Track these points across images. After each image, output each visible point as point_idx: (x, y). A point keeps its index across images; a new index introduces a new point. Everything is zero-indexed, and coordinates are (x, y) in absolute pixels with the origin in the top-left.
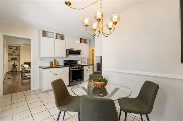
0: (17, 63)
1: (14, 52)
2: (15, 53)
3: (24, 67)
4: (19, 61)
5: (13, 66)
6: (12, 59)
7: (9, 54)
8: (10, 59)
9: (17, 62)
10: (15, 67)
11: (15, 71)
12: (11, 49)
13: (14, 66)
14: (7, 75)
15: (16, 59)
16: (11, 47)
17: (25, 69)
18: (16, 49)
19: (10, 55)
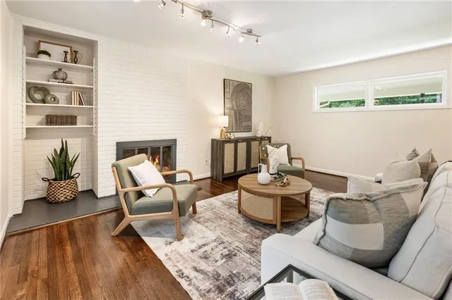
0: (76, 147)
1: (61, 75)
2: (64, 80)
3: (135, 184)
4: (90, 136)
5: (54, 163)
6: (50, 120)
7: (32, 89)
8: (35, 121)
9: (78, 141)
10: (66, 170)
11: (69, 194)
12: (43, 58)
13: (62, 165)
14: (13, 241)
15: (71, 120)
16: (43, 47)
17: (140, 194)
18: (69, 57)
19: (36, 92)
